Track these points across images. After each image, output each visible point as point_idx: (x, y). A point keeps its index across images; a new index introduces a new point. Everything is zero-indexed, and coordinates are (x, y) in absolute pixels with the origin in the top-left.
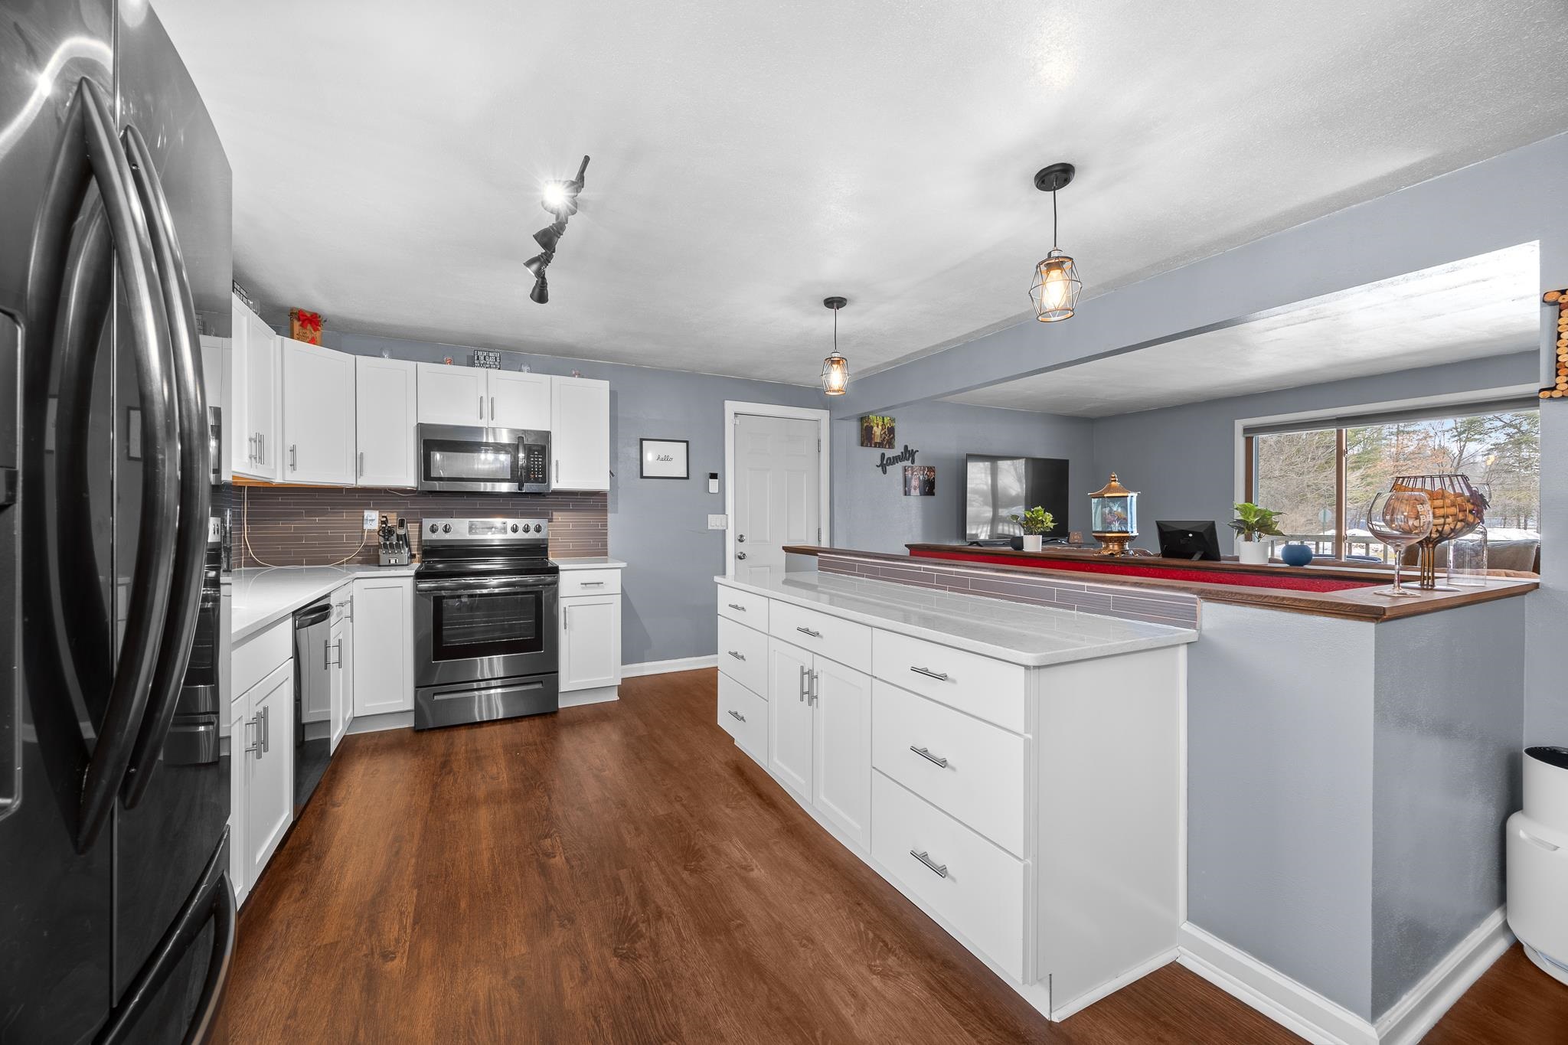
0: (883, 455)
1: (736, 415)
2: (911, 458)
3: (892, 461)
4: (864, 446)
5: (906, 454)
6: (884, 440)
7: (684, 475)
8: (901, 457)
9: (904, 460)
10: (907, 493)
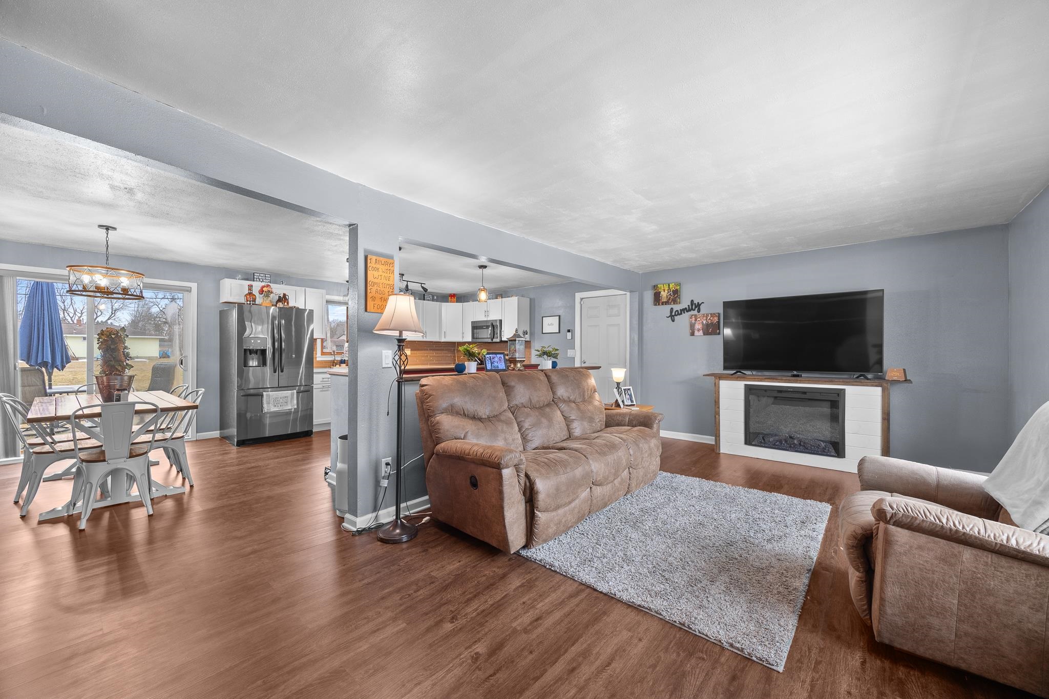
0: (672, 309)
1: (582, 299)
2: (697, 309)
3: (680, 312)
4: (655, 305)
5: (692, 305)
6: (669, 299)
7: (558, 331)
8: (688, 309)
9: (690, 311)
10: (692, 334)
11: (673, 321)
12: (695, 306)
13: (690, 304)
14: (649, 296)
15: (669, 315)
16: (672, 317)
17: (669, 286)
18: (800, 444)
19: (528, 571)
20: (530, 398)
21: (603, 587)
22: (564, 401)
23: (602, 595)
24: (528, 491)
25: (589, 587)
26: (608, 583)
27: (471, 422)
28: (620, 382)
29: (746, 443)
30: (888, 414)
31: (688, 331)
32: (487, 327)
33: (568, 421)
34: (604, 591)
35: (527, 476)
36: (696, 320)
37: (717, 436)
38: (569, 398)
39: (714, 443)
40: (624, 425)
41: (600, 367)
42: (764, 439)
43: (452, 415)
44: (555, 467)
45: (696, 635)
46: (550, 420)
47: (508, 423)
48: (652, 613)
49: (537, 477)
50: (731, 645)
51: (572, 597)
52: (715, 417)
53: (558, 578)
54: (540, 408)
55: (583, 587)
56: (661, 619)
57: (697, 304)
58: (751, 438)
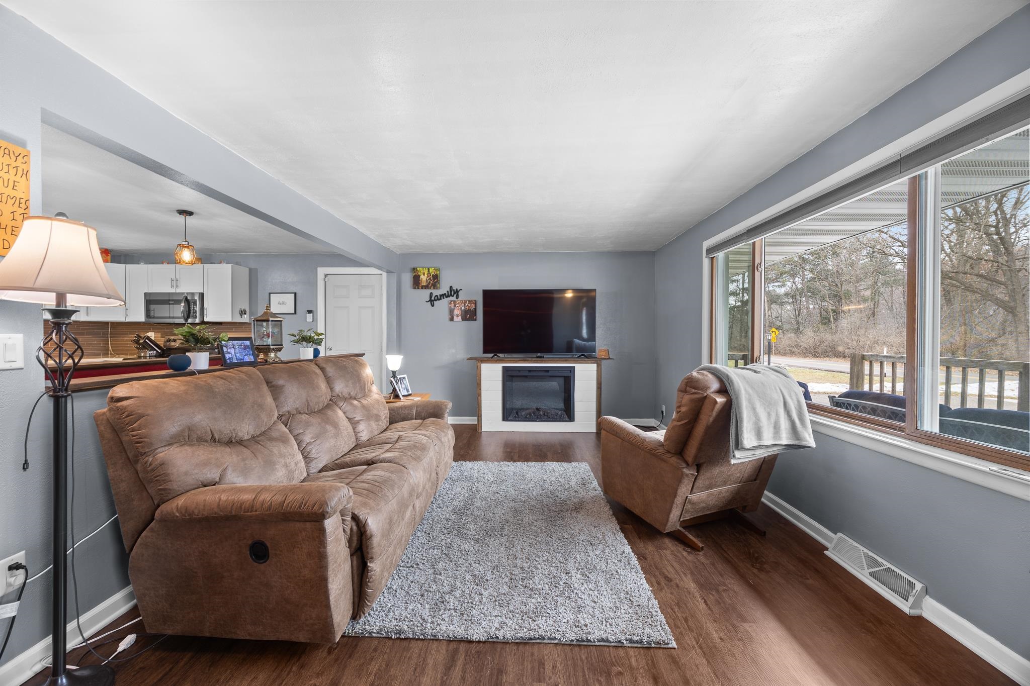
0: (431, 293)
1: (326, 275)
2: (455, 295)
3: (439, 298)
4: (415, 288)
5: (451, 292)
6: (429, 284)
7: (293, 312)
8: (447, 294)
9: (449, 297)
10: (452, 319)
11: (433, 306)
12: (453, 292)
13: (449, 290)
14: (407, 278)
15: (429, 299)
16: (432, 301)
17: (429, 270)
18: (544, 414)
19: (368, 657)
20: (307, 400)
21: (478, 633)
22: (345, 399)
23: (481, 645)
24: (355, 539)
25: (461, 641)
26: (480, 624)
27: (228, 450)
28: (395, 370)
29: (504, 419)
30: (601, 384)
31: (447, 316)
32: (178, 302)
33: (353, 423)
34: (482, 639)
35: (355, 518)
36: (455, 306)
37: (479, 417)
38: (350, 394)
39: (476, 423)
40: (411, 419)
41: (364, 354)
42: (518, 414)
43: (191, 445)
44: (382, 491)
45: (596, 646)
46: (336, 426)
47: (284, 440)
48: (545, 641)
49: (368, 514)
50: (631, 641)
51: (449, 669)
52: (478, 398)
53: (416, 647)
54: (320, 411)
55: (453, 646)
56: (557, 644)
57: (455, 290)
58: (509, 414)
